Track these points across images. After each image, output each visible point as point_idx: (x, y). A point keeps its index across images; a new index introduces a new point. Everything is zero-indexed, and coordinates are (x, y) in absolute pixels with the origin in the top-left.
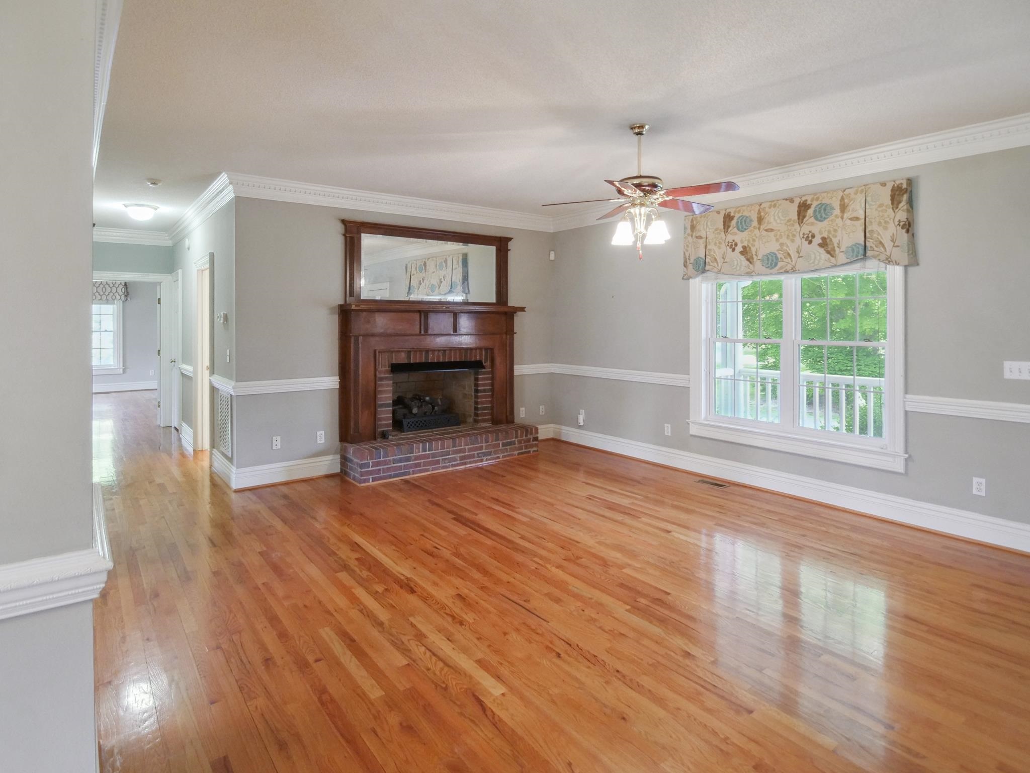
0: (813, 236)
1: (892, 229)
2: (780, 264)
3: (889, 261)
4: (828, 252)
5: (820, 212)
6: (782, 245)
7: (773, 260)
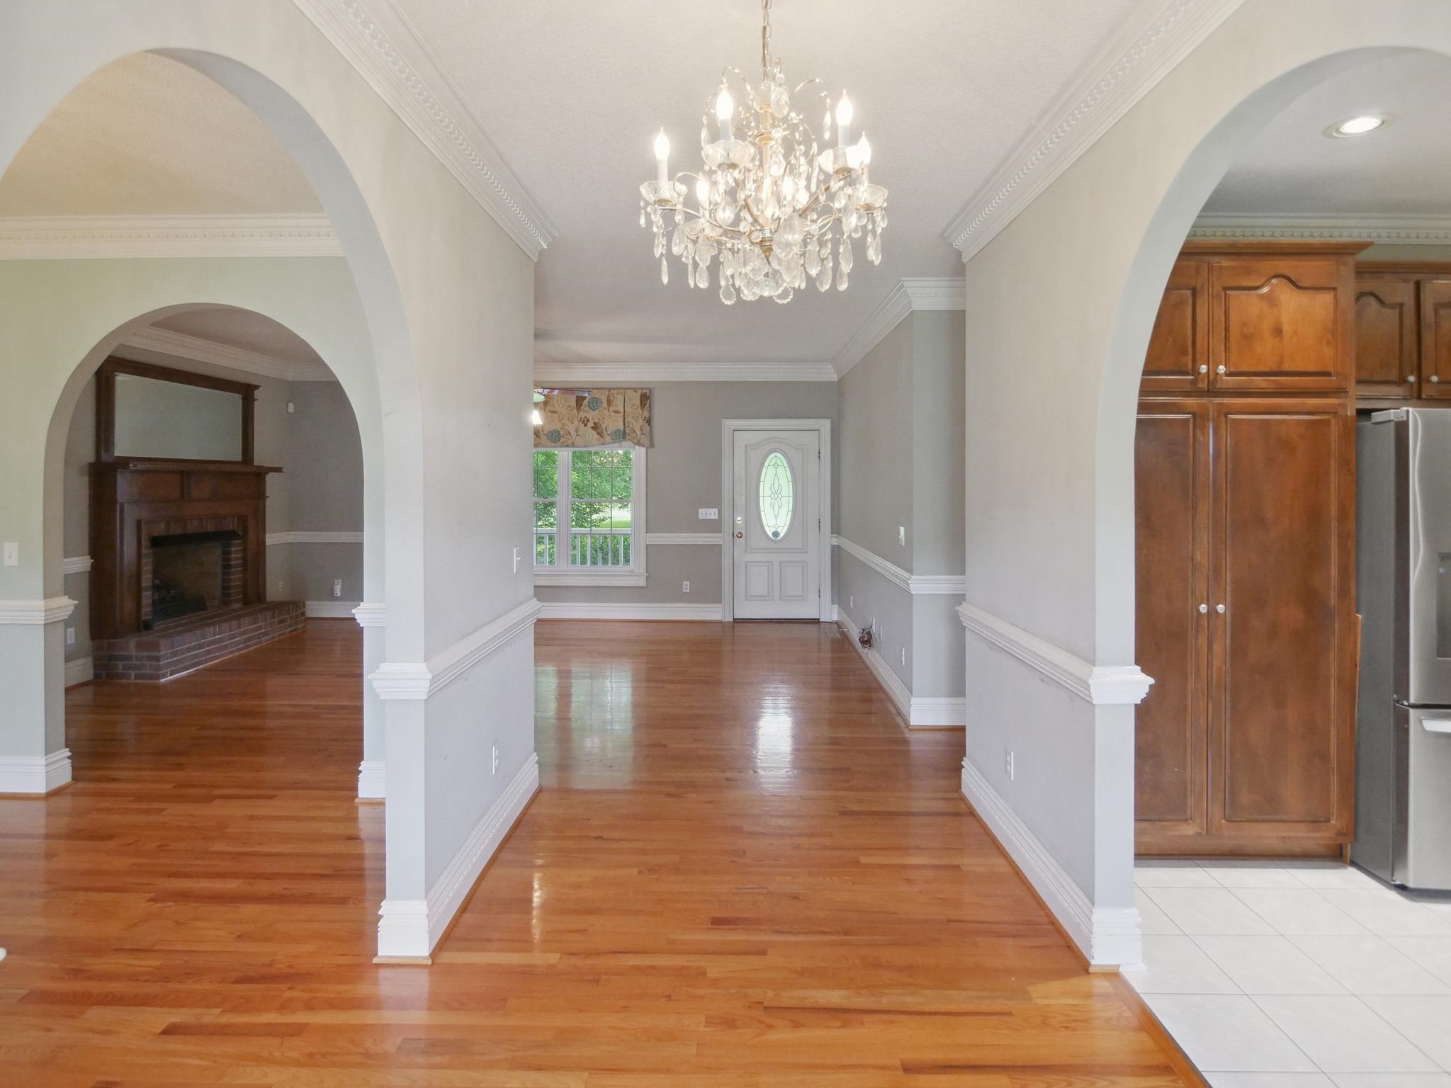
0: (588, 421)
1: (641, 422)
2: (562, 440)
3: (639, 443)
4: (598, 434)
5: (593, 403)
6: (563, 424)
7: (556, 436)
